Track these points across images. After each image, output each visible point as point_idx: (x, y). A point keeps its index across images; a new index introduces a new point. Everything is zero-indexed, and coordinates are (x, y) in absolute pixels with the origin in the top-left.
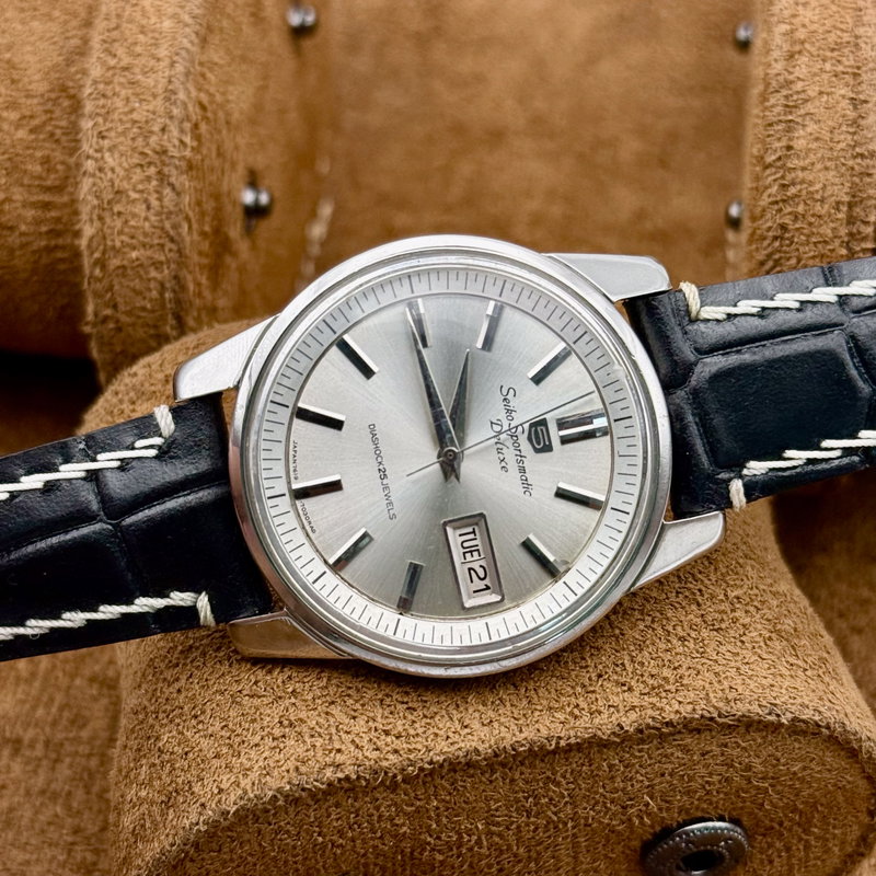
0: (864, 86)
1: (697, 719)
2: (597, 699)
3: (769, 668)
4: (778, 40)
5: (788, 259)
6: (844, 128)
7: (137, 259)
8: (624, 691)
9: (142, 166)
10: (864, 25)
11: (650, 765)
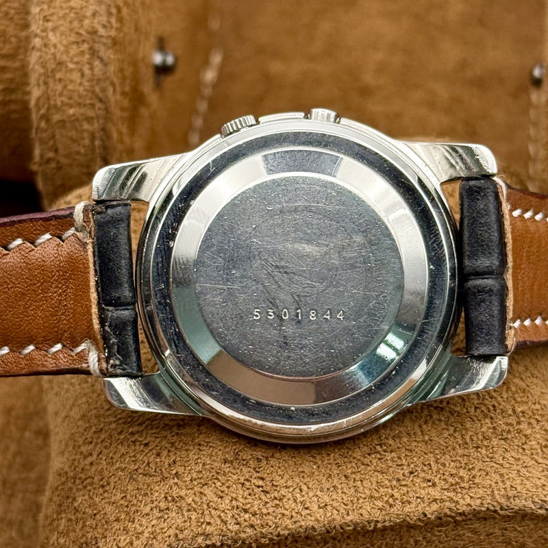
1: (484, 511)
2: (408, 492)
3: (543, 471)
7: (74, 115)
8: (430, 486)
9: (77, 43)
11: (446, 541)
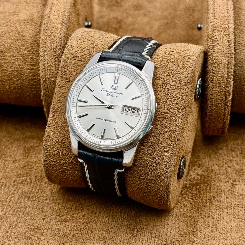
0: (230, 37)
4: (210, 27)
5: (214, 77)
6: (226, 47)
10: (230, 23)
